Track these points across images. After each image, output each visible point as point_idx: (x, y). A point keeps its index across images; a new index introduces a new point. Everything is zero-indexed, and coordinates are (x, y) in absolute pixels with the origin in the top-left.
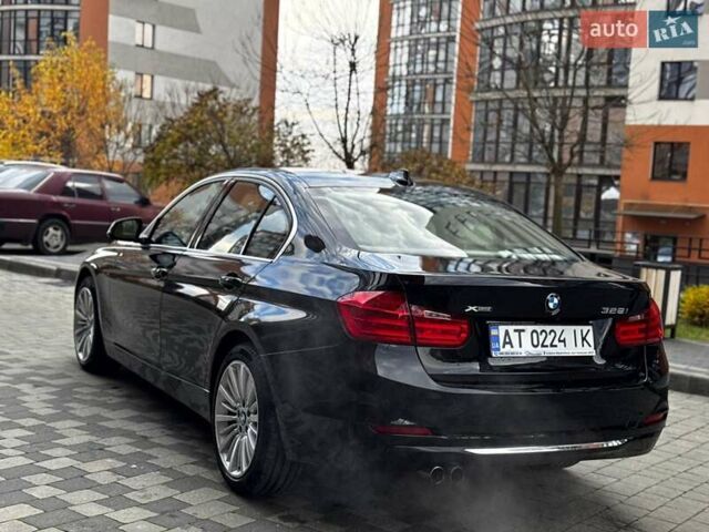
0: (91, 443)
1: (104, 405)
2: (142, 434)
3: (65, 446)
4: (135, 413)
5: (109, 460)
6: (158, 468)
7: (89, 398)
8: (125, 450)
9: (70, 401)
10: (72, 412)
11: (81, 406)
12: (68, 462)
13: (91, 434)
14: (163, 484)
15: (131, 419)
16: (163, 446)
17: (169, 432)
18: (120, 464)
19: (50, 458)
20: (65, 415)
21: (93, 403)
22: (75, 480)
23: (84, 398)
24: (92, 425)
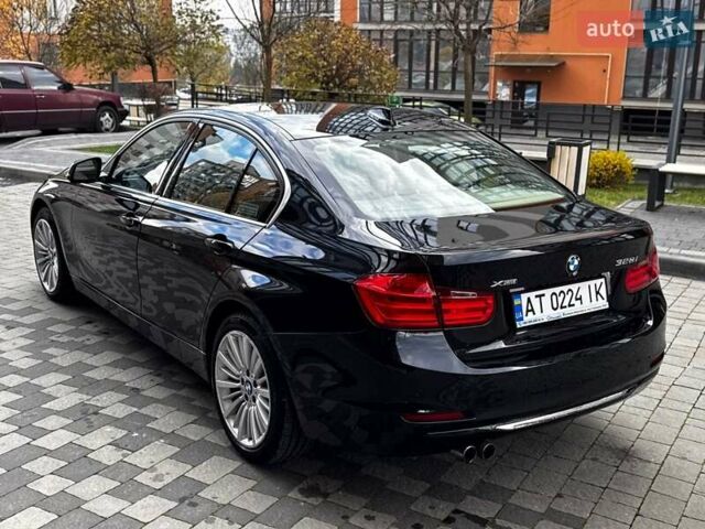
0: (83, 404)
1: (83, 348)
2: (131, 385)
3: (57, 413)
4: (118, 356)
5: (108, 429)
6: (161, 435)
7: (65, 339)
8: (121, 411)
9: (47, 347)
10: (53, 360)
11: (61, 351)
12: (65, 437)
13: (80, 391)
14: (171, 458)
15: (114, 364)
16: (157, 401)
17: (159, 380)
18: (120, 433)
19: (45, 432)
20: (47, 367)
21: (71, 347)
22: (78, 463)
23: (61, 340)
24: (78, 378)
